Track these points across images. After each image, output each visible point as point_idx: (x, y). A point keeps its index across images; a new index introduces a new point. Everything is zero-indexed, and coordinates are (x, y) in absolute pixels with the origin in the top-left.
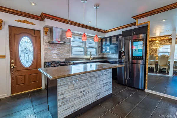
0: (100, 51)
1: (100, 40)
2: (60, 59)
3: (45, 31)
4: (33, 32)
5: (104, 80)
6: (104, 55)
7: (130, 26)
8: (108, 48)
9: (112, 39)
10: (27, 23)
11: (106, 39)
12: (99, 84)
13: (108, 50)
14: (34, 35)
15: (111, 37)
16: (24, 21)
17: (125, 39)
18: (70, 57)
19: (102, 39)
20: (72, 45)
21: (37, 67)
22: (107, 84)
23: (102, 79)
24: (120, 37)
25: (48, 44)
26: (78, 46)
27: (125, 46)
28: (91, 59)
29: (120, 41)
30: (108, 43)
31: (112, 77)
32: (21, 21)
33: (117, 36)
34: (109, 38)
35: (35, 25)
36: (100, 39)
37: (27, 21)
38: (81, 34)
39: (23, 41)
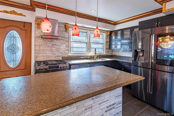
0: (108, 47)
1: (108, 34)
2: (56, 57)
3: (37, 24)
4: (23, 24)
5: (108, 100)
6: (114, 53)
7: (150, 14)
8: (119, 43)
9: (125, 33)
10: (15, 14)
11: (116, 32)
12: (98, 109)
13: (119, 47)
14: (23, 28)
15: (122, 30)
16: (11, 11)
17: (142, 32)
18: (69, 55)
19: (111, 32)
20: (71, 40)
21: (25, 68)
22: (113, 106)
23: (104, 100)
24: (136, 30)
25: (41, 38)
26: (80, 42)
27: (142, 42)
28: (96, 58)
29: (135, 35)
30: (119, 37)
31: (122, 94)
32: (7, 12)
33: (132, 29)
34: (120, 32)
35: (25, 16)
36: (108, 32)
37: (15, 12)
38: (83, 27)
39: (10, 36)
